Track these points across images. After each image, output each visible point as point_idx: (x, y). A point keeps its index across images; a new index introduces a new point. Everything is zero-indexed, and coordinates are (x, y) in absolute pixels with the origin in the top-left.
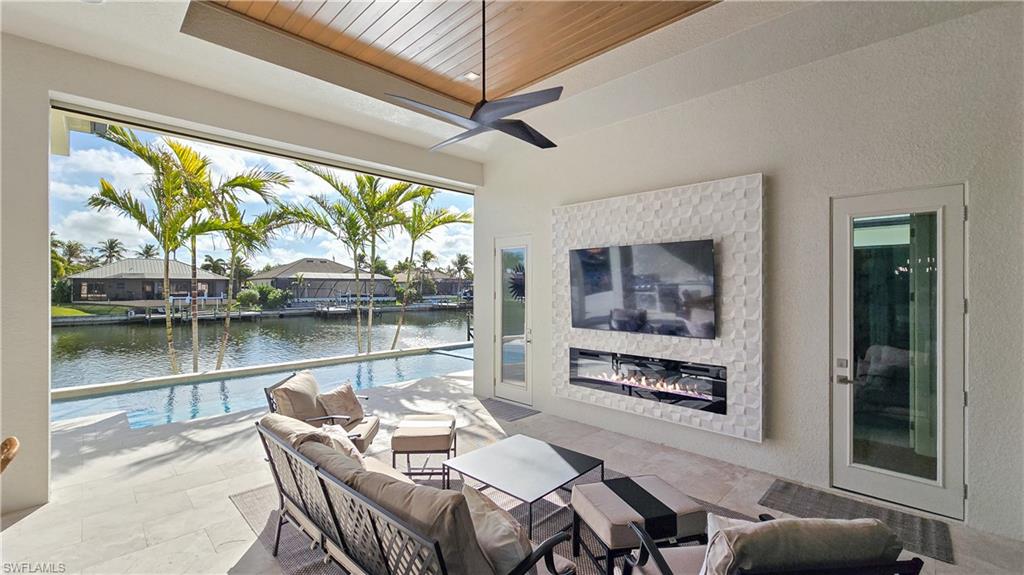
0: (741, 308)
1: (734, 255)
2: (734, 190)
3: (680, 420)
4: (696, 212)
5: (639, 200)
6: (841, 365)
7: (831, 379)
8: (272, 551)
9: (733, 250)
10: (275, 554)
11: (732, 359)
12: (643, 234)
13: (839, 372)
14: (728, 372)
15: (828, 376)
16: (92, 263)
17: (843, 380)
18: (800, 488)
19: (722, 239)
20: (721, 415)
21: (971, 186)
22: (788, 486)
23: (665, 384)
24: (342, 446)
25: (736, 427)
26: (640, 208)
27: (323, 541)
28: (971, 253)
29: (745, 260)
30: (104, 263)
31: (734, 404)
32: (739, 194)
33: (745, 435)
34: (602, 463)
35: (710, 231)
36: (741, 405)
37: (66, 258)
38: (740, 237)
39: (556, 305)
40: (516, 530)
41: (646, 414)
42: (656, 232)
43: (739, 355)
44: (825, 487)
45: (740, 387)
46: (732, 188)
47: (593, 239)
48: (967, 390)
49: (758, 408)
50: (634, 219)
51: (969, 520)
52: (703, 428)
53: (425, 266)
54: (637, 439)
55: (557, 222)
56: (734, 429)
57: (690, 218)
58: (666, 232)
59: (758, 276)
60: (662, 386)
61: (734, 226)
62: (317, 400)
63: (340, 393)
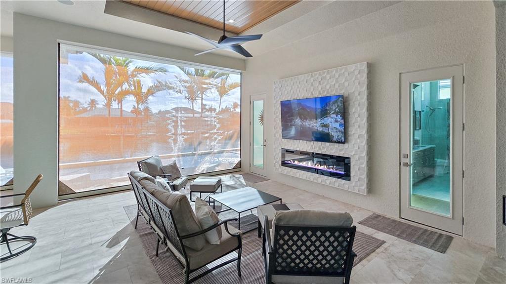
0: (357, 128)
1: (354, 102)
2: (354, 70)
3: (330, 184)
4: (337, 81)
5: (312, 76)
6: (405, 157)
7: (400, 164)
8: (134, 227)
9: (353, 100)
10: (136, 228)
11: (353, 153)
12: (313, 93)
13: (404, 160)
14: (351, 160)
15: (399, 163)
16: (85, 110)
17: (406, 165)
18: (384, 218)
19: (349, 94)
20: (348, 182)
21: (466, 66)
22: (378, 216)
23: (319, 166)
24: (161, 184)
25: (355, 187)
26: (312, 80)
27: (150, 221)
28: (466, 100)
29: (359, 105)
30: (90, 110)
31: (354, 176)
32: (356, 72)
33: (359, 191)
34: (281, 199)
35: (343, 91)
36: (357, 176)
37: (74, 108)
38: (357, 94)
39: (276, 128)
40: (209, 213)
41: (315, 181)
42: (319, 92)
43: (356, 151)
44: (397, 218)
45: (357, 168)
46: (353, 70)
47: (291, 96)
48: (464, 170)
49: (364, 178)
50: (310, 85)
51: (465, 236)
52: (340, 188)
53: (235, 110)
54: (311, 193)
55: (276, 87)
56: (354, 188)
57: (334, 84)
58: (324, 91)
59: (364, 112)
60: (318, 166)
61: (354, 88)
62: (160, 168)
63: (171, 166)
